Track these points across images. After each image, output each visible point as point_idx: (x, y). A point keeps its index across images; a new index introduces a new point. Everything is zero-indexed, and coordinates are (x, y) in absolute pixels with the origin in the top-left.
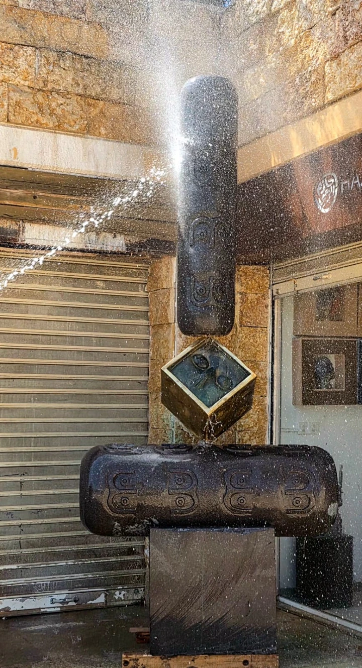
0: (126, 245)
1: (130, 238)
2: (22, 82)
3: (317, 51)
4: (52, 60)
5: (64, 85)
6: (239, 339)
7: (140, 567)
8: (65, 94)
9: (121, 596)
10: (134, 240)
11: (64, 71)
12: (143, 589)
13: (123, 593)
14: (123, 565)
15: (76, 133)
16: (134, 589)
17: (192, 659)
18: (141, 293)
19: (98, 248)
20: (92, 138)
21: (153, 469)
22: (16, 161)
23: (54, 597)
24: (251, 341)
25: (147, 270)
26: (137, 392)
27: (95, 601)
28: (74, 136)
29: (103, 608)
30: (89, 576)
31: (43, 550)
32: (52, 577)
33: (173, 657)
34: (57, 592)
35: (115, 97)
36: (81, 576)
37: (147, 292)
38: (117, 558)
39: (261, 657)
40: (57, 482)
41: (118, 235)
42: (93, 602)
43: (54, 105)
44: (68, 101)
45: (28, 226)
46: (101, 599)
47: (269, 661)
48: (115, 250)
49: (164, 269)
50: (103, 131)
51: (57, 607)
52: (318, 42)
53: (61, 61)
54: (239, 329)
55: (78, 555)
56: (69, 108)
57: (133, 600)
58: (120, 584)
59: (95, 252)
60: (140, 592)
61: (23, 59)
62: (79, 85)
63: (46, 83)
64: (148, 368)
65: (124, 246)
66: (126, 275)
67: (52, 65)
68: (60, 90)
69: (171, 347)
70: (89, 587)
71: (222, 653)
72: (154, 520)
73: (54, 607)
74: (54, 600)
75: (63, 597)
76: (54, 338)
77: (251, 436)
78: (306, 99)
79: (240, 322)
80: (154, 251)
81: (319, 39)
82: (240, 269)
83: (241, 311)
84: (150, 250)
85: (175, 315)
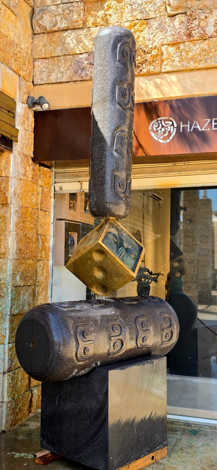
3: (154, 36)
6: (39, 219)
21: (99, 322)
24: (44, 221)
49: (4, 161)
69: (8, 222)
72: (99, 363)
77: (42, 289)
78: (142, 65)
79: (41, 208)
80: (3, 147)
81: (157, 29)
82: (41, 170)
83: (41, 199)
84: (2, 145)
85: (11, 198)
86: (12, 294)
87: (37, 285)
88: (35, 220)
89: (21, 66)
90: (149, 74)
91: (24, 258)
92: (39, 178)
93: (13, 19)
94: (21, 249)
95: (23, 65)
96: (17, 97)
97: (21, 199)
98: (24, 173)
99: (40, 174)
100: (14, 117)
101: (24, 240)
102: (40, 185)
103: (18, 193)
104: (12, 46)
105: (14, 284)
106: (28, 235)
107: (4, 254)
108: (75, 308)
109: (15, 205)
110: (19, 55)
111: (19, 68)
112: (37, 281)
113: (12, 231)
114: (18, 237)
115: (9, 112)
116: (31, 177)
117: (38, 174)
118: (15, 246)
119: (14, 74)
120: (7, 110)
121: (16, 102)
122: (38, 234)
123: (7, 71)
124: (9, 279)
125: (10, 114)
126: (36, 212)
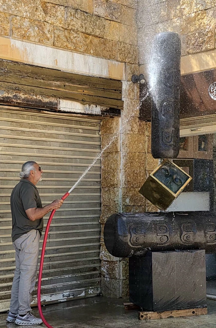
0: (101, 111)
1: (102, 107)
2: (59, 25)
3: (210, 22)
4: (72, 14)
5: (77, 27)
6: (147, 159)
7: (98, 277)
8: (77, 32)
9: (91, 292)
10: (104, 108)
11: (77, 20)
12: (100, 288)
13: (92, 290)
14: (92, 276)
15: (81, 53)
16: (96, 288)
17: (171, 312)
18: (97, 135)
19: (90, 112)
20: (87, 55)
21: (149, 224)
22: (57, 66)
23: (64, 294)
24: (152, 160)
25: (100, 123)
26: (96, 187)
27: (81, 295)
28: (80, 54)
29: (84, 298)
30: (79, 282)
31: (59, 270)
32: (63, 283)
33: (163, 312)
34: (65, 291)
35: (97, 34)
36: (74, 282)
37: (100, 135)
38: (89, 273)
39: (200, 309)
40: (65, 234)
41: (98, 106)
42: (80, 296)
43: (72, 37)
44: (78, 35)
45: (61, 100)
46: (83, 294)
47: (203, 311)
48: (96, 114)
49: (114, 123)
50: (92, 52)
51: (65, 299)
52: (211, 18)
53: (76, 14)
54: (147, 154)
55: (74, 272)
56: (79, 39)
57: (96, 294)
58: (91, 286)
59: (88, 114)
60: (99, 290)
61: (59, 12)
62: (83, 27)
63: (69, 25)
64: (101, 174)
65: (100, 111)
66: (90, 126)
67: (72, 16)
68: (74, 29)
69: (119, 164)
70: (78, 288)
71: (184, 308)
72: (150, 248)
73: (64, 299)
74: (64, 295)
75: (68, 293)
76: (62, 159)
77: (152, 209)
78: (203, 44)
79: (148, 151)
80: (112, 114)
81: (212, 16)
82: (147, 124)
83: (148, 145)
84: (111, 114)
85: (121, 147)
86: (123, 211)
87: (147, 205)
88: (143, 161)
89: (126, 55)
90: (207, 50)
91: (132, 187)
92: (145, 130)
93: (118, 26)
94: (129, 181)
95: (128, 55)
96: (123, 78)
97: (129, 147)
98: (130, 129)
99: (147, 127)
100: (120, 93)
101: (132, 175)
102: (147, 136)
103: (126, 143)
104: (117, 45)
105: (124, 204)
106: (136, 171)
107: (117, 184)
108: (134, 215)
109: (123, 152)
110: (123, 49)
111: (124, 58)
112: (147, 203)
113: (121, 169)
114: (126, 173)
115: (115, 90)
116: (138, 131)
117: (145, 128)
118: (124, 179)
119: (120, 63)
120: (114, 90)
121: (122, 82)
122: (146, 170)
123: (114, 63)
124: (120, 200)
125: (117, 92)
126: (143, 155)
